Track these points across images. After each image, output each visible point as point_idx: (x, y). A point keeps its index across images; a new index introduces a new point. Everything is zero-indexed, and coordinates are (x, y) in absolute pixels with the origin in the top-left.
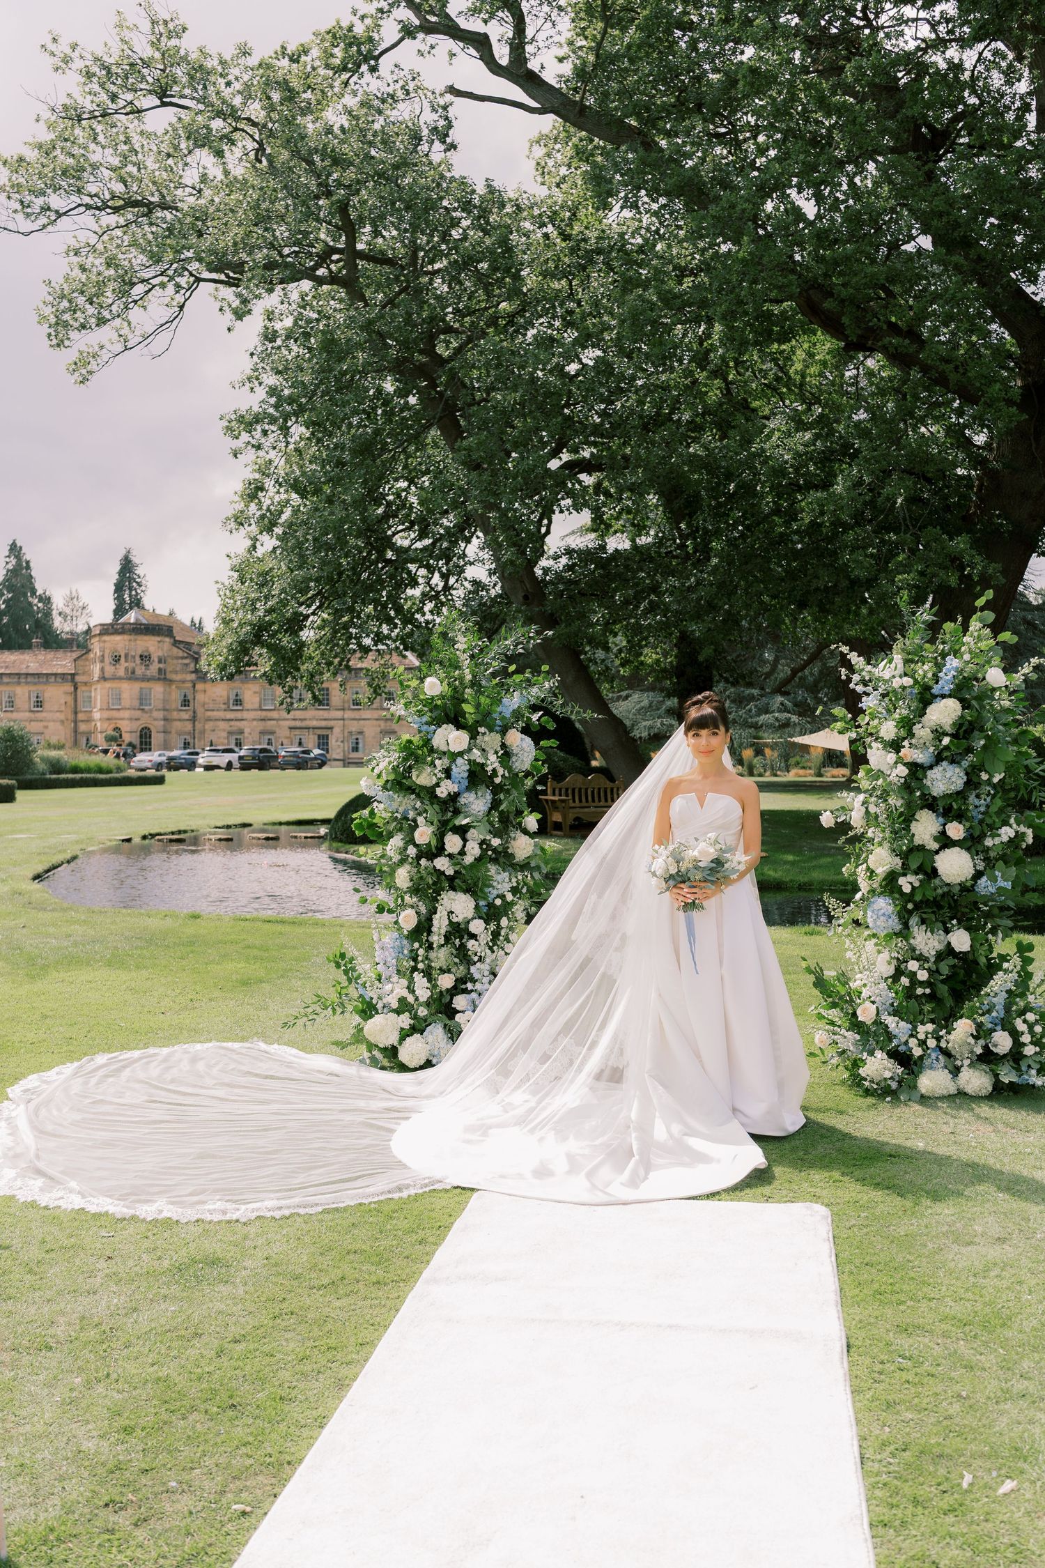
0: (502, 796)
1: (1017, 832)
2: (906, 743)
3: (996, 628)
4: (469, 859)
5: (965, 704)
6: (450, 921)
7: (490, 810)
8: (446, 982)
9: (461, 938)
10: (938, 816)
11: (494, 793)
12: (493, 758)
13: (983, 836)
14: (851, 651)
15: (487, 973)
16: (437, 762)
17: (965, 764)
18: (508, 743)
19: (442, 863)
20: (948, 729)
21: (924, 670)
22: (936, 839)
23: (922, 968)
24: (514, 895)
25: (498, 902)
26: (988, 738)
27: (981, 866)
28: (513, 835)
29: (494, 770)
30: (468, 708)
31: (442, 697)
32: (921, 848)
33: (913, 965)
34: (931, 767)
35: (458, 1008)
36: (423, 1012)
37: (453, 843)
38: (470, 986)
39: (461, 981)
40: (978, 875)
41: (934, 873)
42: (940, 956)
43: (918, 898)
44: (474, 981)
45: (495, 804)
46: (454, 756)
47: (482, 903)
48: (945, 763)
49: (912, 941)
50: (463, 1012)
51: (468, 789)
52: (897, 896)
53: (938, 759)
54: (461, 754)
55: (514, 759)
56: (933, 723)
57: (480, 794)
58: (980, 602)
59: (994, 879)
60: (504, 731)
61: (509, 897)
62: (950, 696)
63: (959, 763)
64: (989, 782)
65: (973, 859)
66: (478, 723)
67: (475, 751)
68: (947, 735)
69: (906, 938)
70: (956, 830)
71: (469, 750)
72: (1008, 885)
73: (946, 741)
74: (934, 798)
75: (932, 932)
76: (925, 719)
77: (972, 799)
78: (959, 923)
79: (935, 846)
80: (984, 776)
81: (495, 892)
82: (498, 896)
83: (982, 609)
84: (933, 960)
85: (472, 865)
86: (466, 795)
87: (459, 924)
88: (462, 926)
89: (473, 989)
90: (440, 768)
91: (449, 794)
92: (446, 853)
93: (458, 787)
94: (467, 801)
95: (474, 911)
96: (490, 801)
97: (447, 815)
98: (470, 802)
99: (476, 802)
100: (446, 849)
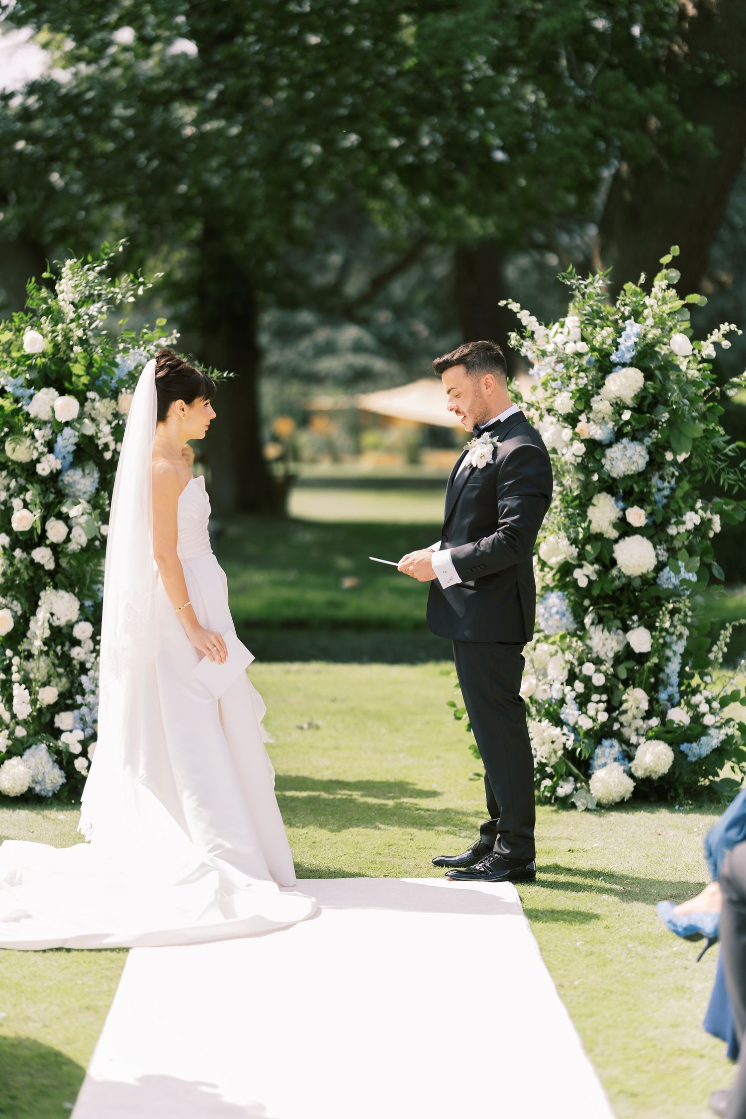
1: (702, 518)
2: (583, 417)
3: (682, 289)
4: (73, 548)
5: (649, 376)
6: (51, 625)
7: (98, 491)
8: (49, 696)
9: (64, 645)
10: (617, 501)
11: (102, 471)
12: (104, 430)
13: (666, 523)
14: (522, 309)
16: (37, 433)
17: (648, 441)
18: (120, 409)
19: (42, 556)
20: (629, 402)
21: (603, 335)
22: (615, 526)
23: (598, 671)
26: (673, 412)
27: (664, 555)
29: (106, 444)
30: (78, 369)
31: (43, 355)
32: (599, 537)
33: (588, 669)
34: (610, 445)
35: (63, 727)
36: (21, 732)
37: (56, 531)
38: (78, 699)
39: (66, 695)
40: (660, 567)
41: (614, 562)
42: (618, 660)
43: (596, 592)
44: (85, 693)
45: (104, 484)
46: (60, 426)
47: (88, 603)
48: (625, 441)
49: (588, 642)
50: (69, 731)
51: (73, 465)
52: (571, 590)
53: (619, 435)
54: (70, 423)
56: (612, 396)
57: (87, 471)
58: (666, 259)
59: (677, 571)
62: (631, 365)
63: (641, 441)
64: (674, 463)
65: (655, 548)
66: (89, 387)
67: (86, 421)
68: (628, 408)
69: (581, 638)
70: (637, 516)
72: (693, 578)
73: (627, 415)
74: (614, 479)
75: (609, 631)
76: (602, 391)
77: (655, 481)
78: (640, 619)
79: (613, 534)
80: (669, 456)
83: (668, 266)
84: (611, 663)
85: (76, 554)
86: (71, 472)
87: (61, 627)
88: (66, 631)
89: (83, 703)
90: (41, 441)
91: (52, 472)
92: (48, 542)
93: (62, 463)
94: (71, 481)
95: (79, 612)
96: (97, 481)
97: (49, 497)
98: (74, 482)
99: (83, 481)
100: (47, 538)
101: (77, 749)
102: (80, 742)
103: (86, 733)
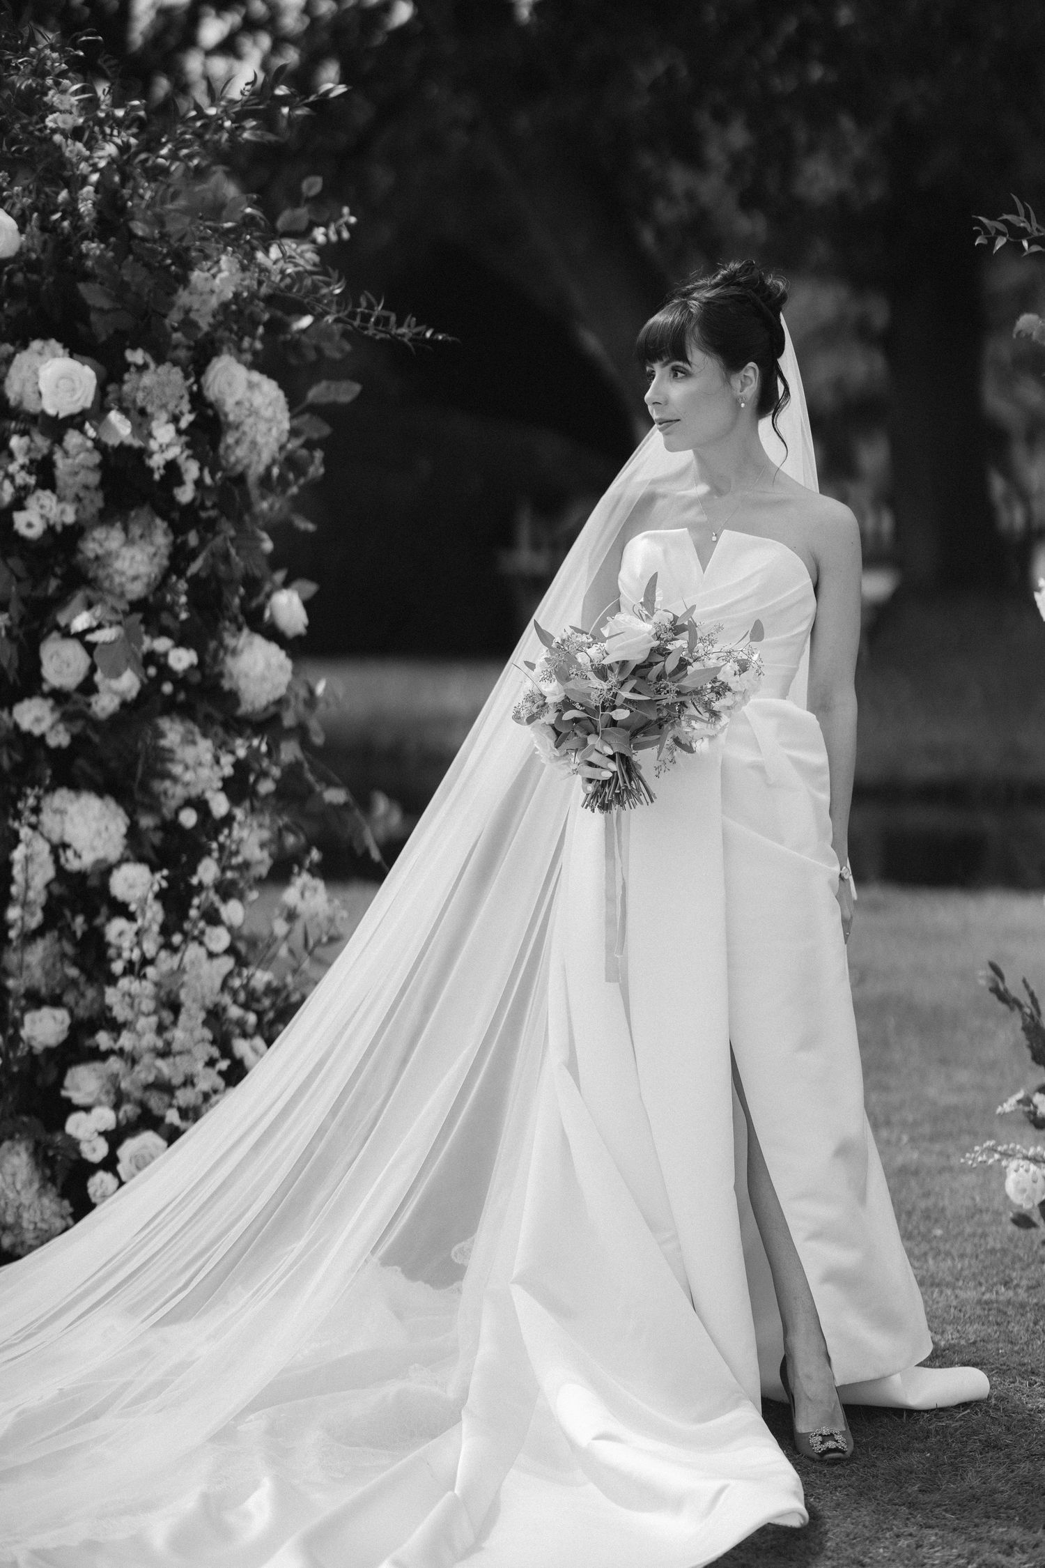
0: (193, 539)
4: (105, 704)
6: (59, 869)
7: (165, 573)
8: (45, 1029)
9: (90, 916)
11: (177, 529)
12: (163, 433)
15: (148, 1005)
16: (16, 443)
18: (211, 394)
19: (36, 717)
24: (235, 800)
25: (189, 818)
28: (230, 641)
29: (172, 468)
30: (92, 294)
31: (26, 264)
35: (78, 1098)
37: (62, 663)
38: (103, 1040)
39: (81, 1029)
44: (117, 1028)
45: (179, 558)
46: (56, 427)
47: (146, 821)
50: (87, 1109)
51: (105, 518)
54: (76, 421)
55: (230, 439)
57: (136, 530)
60: (198, 364)
61: (220, 805)
67: (114, 417)
71: (97, 412)
81: (179, 792)
82: (189, 803)
85: (114, 718)
86: (99, 533)
87: (82, 876)
88: (94, 882)
89: (116, 1047)
90: (21, 459)
91: (50, 529)
92: (45, 688)
93: (77, 512)
94: (100, 551)
95: (124, 842)
96: (165, 551)
97: (46, 589)
98: (109, 554)
99: (127, 553)
100: (41, 679)
101: (96, 1151)
102: (104, 1134)
103: (121, 1114)
